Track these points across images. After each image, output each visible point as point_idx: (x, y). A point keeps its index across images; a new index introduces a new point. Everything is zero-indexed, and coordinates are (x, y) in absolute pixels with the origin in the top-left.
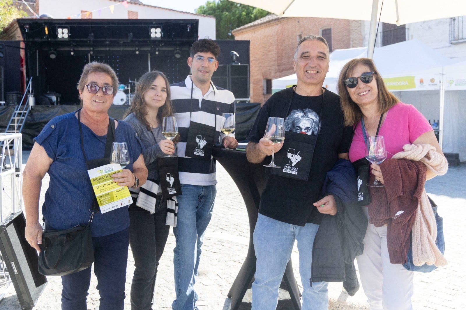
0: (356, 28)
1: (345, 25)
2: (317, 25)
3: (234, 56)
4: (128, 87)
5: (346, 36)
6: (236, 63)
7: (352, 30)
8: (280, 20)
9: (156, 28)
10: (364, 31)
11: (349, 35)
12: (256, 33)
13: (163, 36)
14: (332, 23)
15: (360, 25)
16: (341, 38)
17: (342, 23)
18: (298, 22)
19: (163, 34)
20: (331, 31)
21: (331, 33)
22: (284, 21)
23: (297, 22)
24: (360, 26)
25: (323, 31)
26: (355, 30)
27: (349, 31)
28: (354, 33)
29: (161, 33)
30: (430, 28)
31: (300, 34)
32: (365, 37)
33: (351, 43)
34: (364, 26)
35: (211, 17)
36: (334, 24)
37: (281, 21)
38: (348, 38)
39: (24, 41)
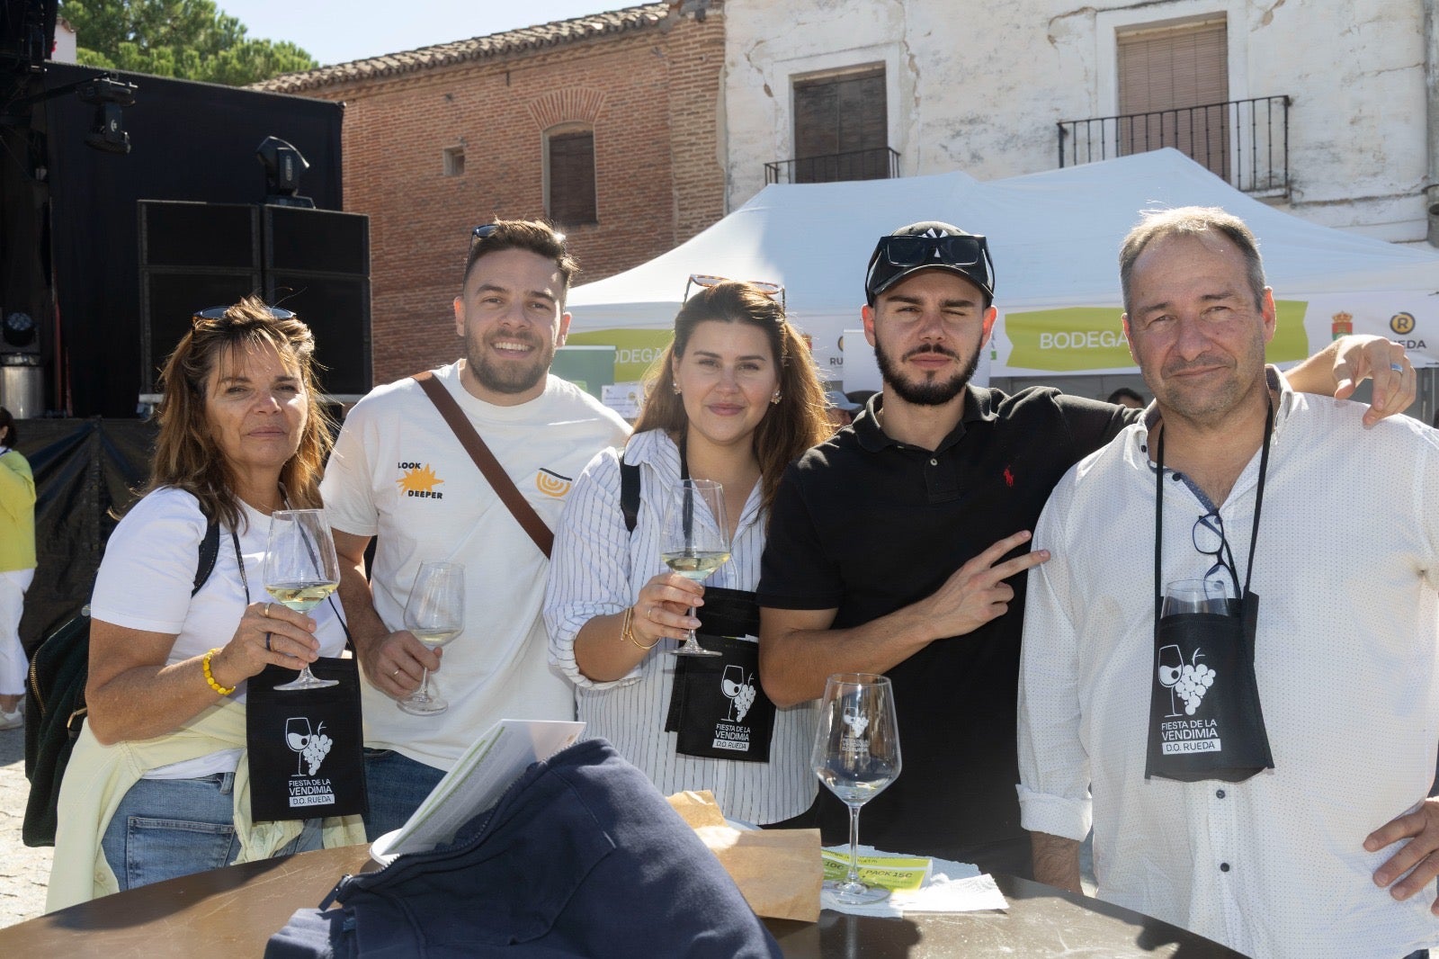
0: (693, 139)
1: (649, 126)
2: (533, 115)
5: (652, 165)
6: (297, 203)
7: (680, 144)
10: (727, 150)
11: (667, 163)
14: (592, 112)
15: (709, 127)
16: (631, 172)
17: (636, 115)
18: (449, 97)
20: (591, 144)
21: (590, 152)
22: (384, 90)
23: (442, 98)
24: (711, 132)
25: (554, 141)
26: (693, 144)
27: (668, 148)
28: (687, 155)
30: (975, 157)
31: (456, 145)
32: (730, 176)
33: (676, 192)
34: (727, 132)
36: (604, 115)
37: (371, 88)
38: (661, 173)
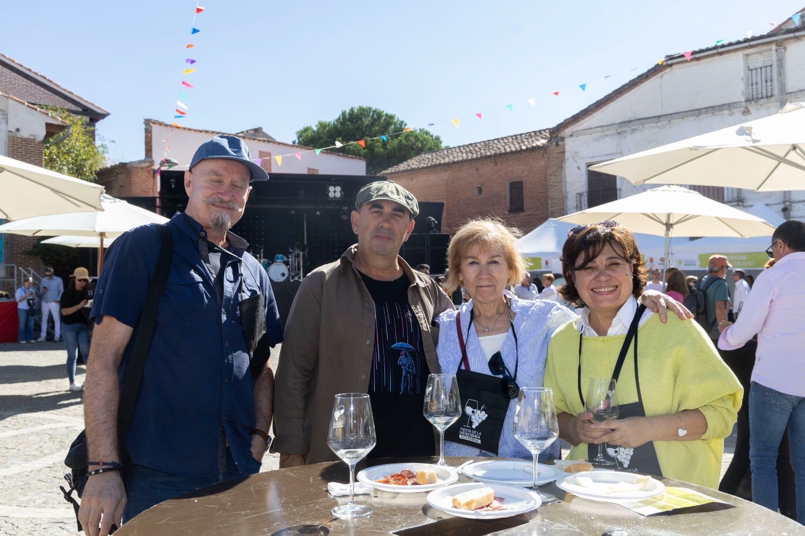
0: (555, 184)
1: (541, 180)
2: (504, 176)
3: (433, 223)
4: (288, 258)
5: (542, 193)
6: (434, 232)
7: (551, 185)
8: (452, 165)
9: (335, 186)
10: (566, 188)
11: (547, 192)
12: (415, 180)
13: (343, 196)
14: (523, 175)
15: (560, 180)
16: (535, 195)
17: (537, 176)
18: (477, 169)
19: (343, 193)
20: (522, 185)
21: (522, 188)
23: (475, 170)
24: (561, 182)
25: (511, 184)
26: (555, 186)
27: (547, 187)
28: (553, 189)
29: (341, 192)
31: (479, 185)
32: (567, 196)
33: (549, 202)
34: (566, 182)
35: (361, 159)
36: (527, 176)
38: (545, 195)
39: (159, 198)
